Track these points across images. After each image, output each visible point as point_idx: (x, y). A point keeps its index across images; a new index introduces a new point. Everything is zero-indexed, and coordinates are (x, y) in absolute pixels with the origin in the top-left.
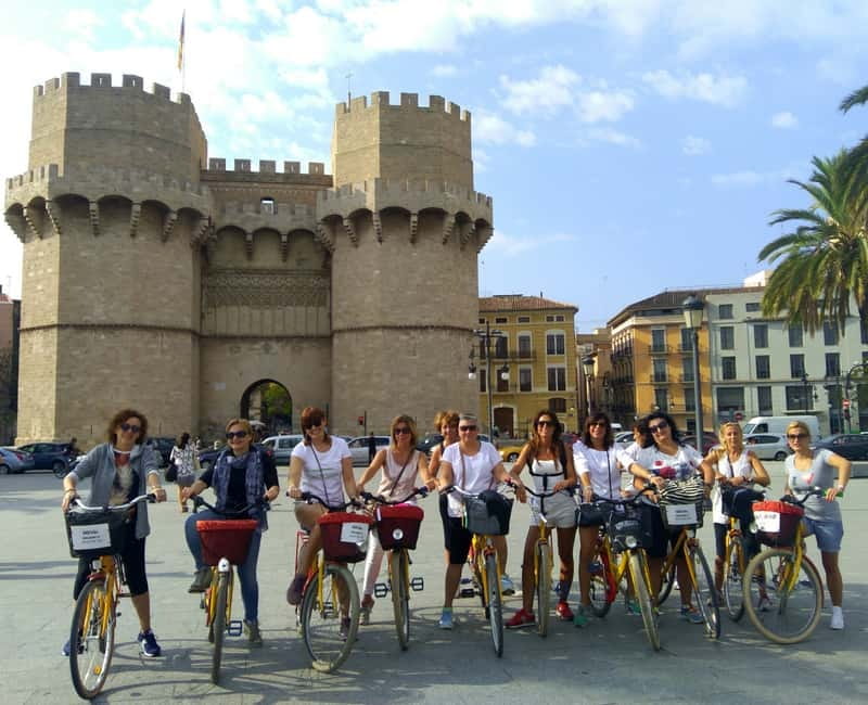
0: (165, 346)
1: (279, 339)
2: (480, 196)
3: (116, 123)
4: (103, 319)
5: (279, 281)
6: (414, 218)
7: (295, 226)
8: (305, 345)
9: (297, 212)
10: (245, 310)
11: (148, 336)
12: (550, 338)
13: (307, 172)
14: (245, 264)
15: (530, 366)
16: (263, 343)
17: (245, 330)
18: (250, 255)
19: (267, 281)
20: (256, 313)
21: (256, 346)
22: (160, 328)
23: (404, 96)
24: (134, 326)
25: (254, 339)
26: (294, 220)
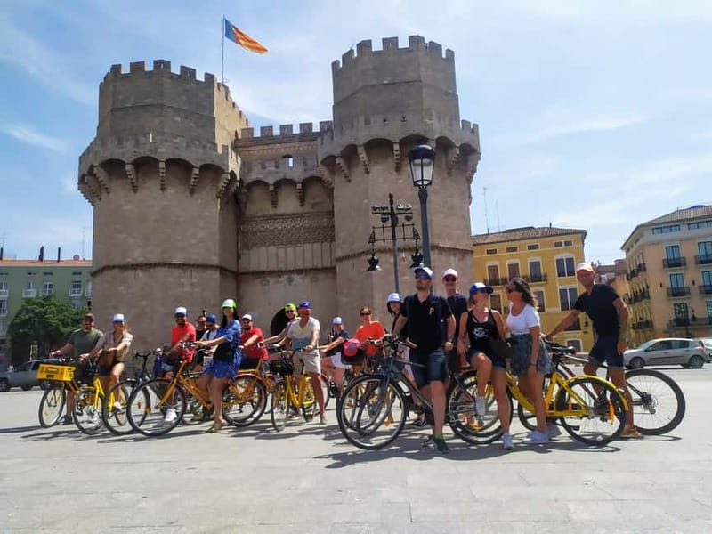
0: (195, 280)
1: (300, 272)
2: (466, 123)
3: (149, 101)
4: (140, 260)
5: (299, 223)
6: (396, 147)
7: (308, 175)
8: (321, 276)
9: (309, 162)
10: (273, 249)
11: (177, 272)
12: (560, 262)
13: (318, 130)
14: (272, 212)
15: (542, 289)
16: (286, 276)
17: (273, 267)
18: (274, 203)
19: (289, 224)
20: (281, 252)
21: (281, 279)
22: (189, 265)
23: (384, 41)
24: (165, 264)
25: (279, 273)
26: (306, 170)
